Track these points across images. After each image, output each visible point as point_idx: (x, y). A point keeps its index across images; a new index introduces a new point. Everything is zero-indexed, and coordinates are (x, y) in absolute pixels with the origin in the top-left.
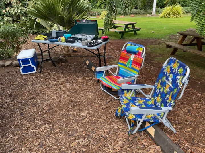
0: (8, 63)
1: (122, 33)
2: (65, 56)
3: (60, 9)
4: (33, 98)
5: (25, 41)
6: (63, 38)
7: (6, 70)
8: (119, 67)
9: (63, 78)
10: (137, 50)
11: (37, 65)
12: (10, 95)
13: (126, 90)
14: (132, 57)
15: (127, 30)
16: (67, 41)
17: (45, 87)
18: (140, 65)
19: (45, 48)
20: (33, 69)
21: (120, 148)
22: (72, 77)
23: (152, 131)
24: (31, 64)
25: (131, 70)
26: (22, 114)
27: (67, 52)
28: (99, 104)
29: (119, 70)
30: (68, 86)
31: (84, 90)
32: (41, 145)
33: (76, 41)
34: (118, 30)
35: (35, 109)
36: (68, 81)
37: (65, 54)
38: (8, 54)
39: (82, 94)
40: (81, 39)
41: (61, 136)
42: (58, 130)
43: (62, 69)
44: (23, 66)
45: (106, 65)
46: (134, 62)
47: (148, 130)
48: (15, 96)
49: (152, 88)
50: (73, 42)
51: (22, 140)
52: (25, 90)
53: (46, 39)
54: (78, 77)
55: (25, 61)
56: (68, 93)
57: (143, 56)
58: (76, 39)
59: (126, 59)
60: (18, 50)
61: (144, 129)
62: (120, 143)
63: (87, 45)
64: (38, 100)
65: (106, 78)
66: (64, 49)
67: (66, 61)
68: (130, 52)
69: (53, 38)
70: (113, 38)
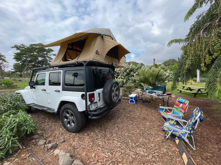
0: (126, 98)
1: (195, 94)
2: (150, 100)
3: (151, 79)
4: (130, 112)
5: (134, 91)
6: (147, 91)
7: (125, 100)
8: (174, 109)
9: (145, 108)
10: (183, 102)
11: (136, 101)
12: (123, 109)
13: (171, 119)
14: (181, 105)
15: (200, 92)
16: (149, 93)
17: (136, 110)
18: (185, 110)
19: (140, 94)
20: (133, 102)
21: (157, 141)
22: (149, 109)
23: (177, 141)
24: (133, 100)
25: (180, 112)
26: (125, 115)
27: (151, 98)
28: (156, 123)
29: (174, 111)
30: (146, 112)
31: (152, 115)
32: (127, 126)
33: (153, 93)
34: (193, 92)
35: (129, 115)
36: (146, 110)
37: (150, 99)
38: (127, 95)
39: (150, 117)
40: (155, 93)
41: (134, 126)
42: (134, 124)
43: (146, 105)
44: (130, 100)
45: (164, 106)
46: (182, 108)
47: (176, 141)
48: (124, 110)
49: (187, 123)
50: (152, 93)
51: (122, 122)
52: (128, 109)
53: (141, 91)
54: (152, 110)
55: (132, 98)
56: (144, 114)
57: (186, 105)
58: (154, 92)
59: (178, 106)
60: (131, 93)
61: (174, 139)
62: (158, 139)
63: (157, 95)
64: (131, 113)
65: (165, 113)
66: (150, 96)
67: (149, 102)
68: (180, 102)
69: (144, 91)
70: (187, 96)
